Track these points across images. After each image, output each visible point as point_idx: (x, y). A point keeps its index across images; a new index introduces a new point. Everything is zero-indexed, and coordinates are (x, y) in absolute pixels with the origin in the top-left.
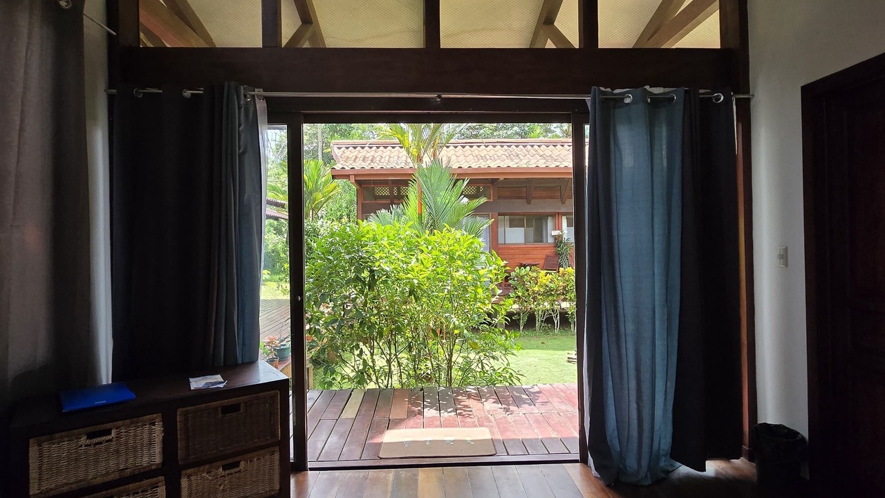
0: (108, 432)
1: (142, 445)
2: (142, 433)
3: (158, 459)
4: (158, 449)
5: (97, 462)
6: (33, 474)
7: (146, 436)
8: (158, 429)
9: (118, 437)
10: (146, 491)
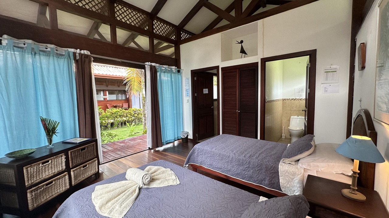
0: (48, 161)
1: (59, 164)
2: (59, 160)
3: (64, 167)
4: (64, 164)
5: (45, 171)
6: (26, 179)
7: (60, 161)
8: (64, 157)
9: (52, 162)
10: (63, 178)
